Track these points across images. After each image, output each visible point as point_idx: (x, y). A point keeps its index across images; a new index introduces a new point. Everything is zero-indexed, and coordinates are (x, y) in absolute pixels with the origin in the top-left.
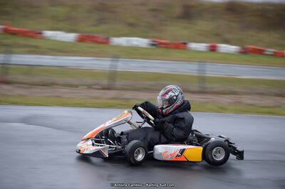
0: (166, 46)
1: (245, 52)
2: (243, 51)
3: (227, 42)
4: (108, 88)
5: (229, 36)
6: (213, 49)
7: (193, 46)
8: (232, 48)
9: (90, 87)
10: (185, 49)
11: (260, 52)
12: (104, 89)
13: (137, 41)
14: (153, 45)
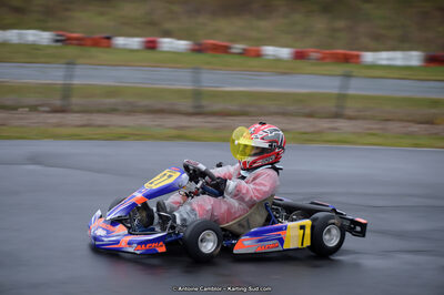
0: (80, 42)
1: (199, 49)
2: (197, 47)
3: (167, 34)
4: (62, 110)
5: (169, 25)
6: (151, 46)
7: (120, 41)
8: (182, 45)
9: (34, 108)
10: (109, 46)
11: (225, 50)
12: (55, 111)
13: (34, 35)
14: (57, 41)
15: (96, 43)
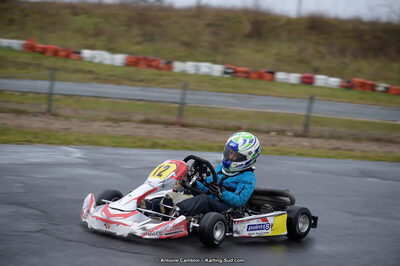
3: (317, 71)
5: (317, 63)
6: (308, 81)
8: (334, 81)
14: (226, 73)
15: (260, 77)
